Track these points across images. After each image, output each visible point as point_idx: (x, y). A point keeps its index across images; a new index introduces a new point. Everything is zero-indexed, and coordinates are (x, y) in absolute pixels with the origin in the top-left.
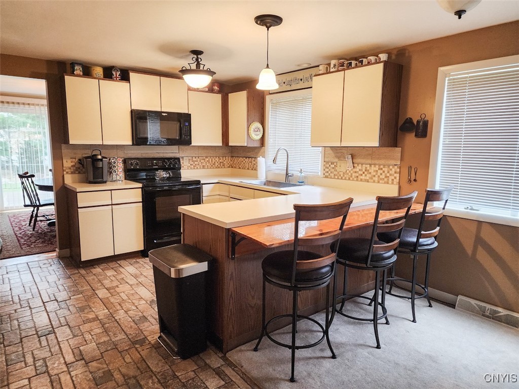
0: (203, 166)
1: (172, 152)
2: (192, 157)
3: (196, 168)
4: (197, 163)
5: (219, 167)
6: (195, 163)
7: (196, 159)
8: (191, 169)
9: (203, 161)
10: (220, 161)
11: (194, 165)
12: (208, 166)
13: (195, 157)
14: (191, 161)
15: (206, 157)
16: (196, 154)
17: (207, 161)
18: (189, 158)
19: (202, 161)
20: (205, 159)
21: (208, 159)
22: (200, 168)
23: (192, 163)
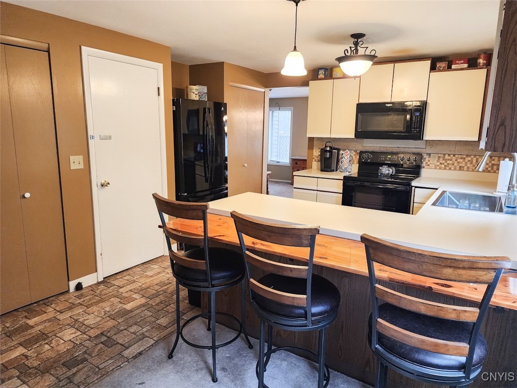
0: (460, 167)
1: (417, 147)
2: (444, 154)
3: (448, 168)
4: (451, 162)
5: (489, 172)
6: (448, 162)
7: (449, 158)
8: (440, 168)
9: (461, 160)
10: (493, 162)
11: (446, 164)
12: (468, 168)
13: (449, 155)
14: (441, 159)
15: (467, 156)
16: (450, 151)
17: (469, 161)
18: (439, 155)
19: (459, 160)
20: (464, 158)
21: (470, 159)
22: (455, 169)
23: (444, 162)
